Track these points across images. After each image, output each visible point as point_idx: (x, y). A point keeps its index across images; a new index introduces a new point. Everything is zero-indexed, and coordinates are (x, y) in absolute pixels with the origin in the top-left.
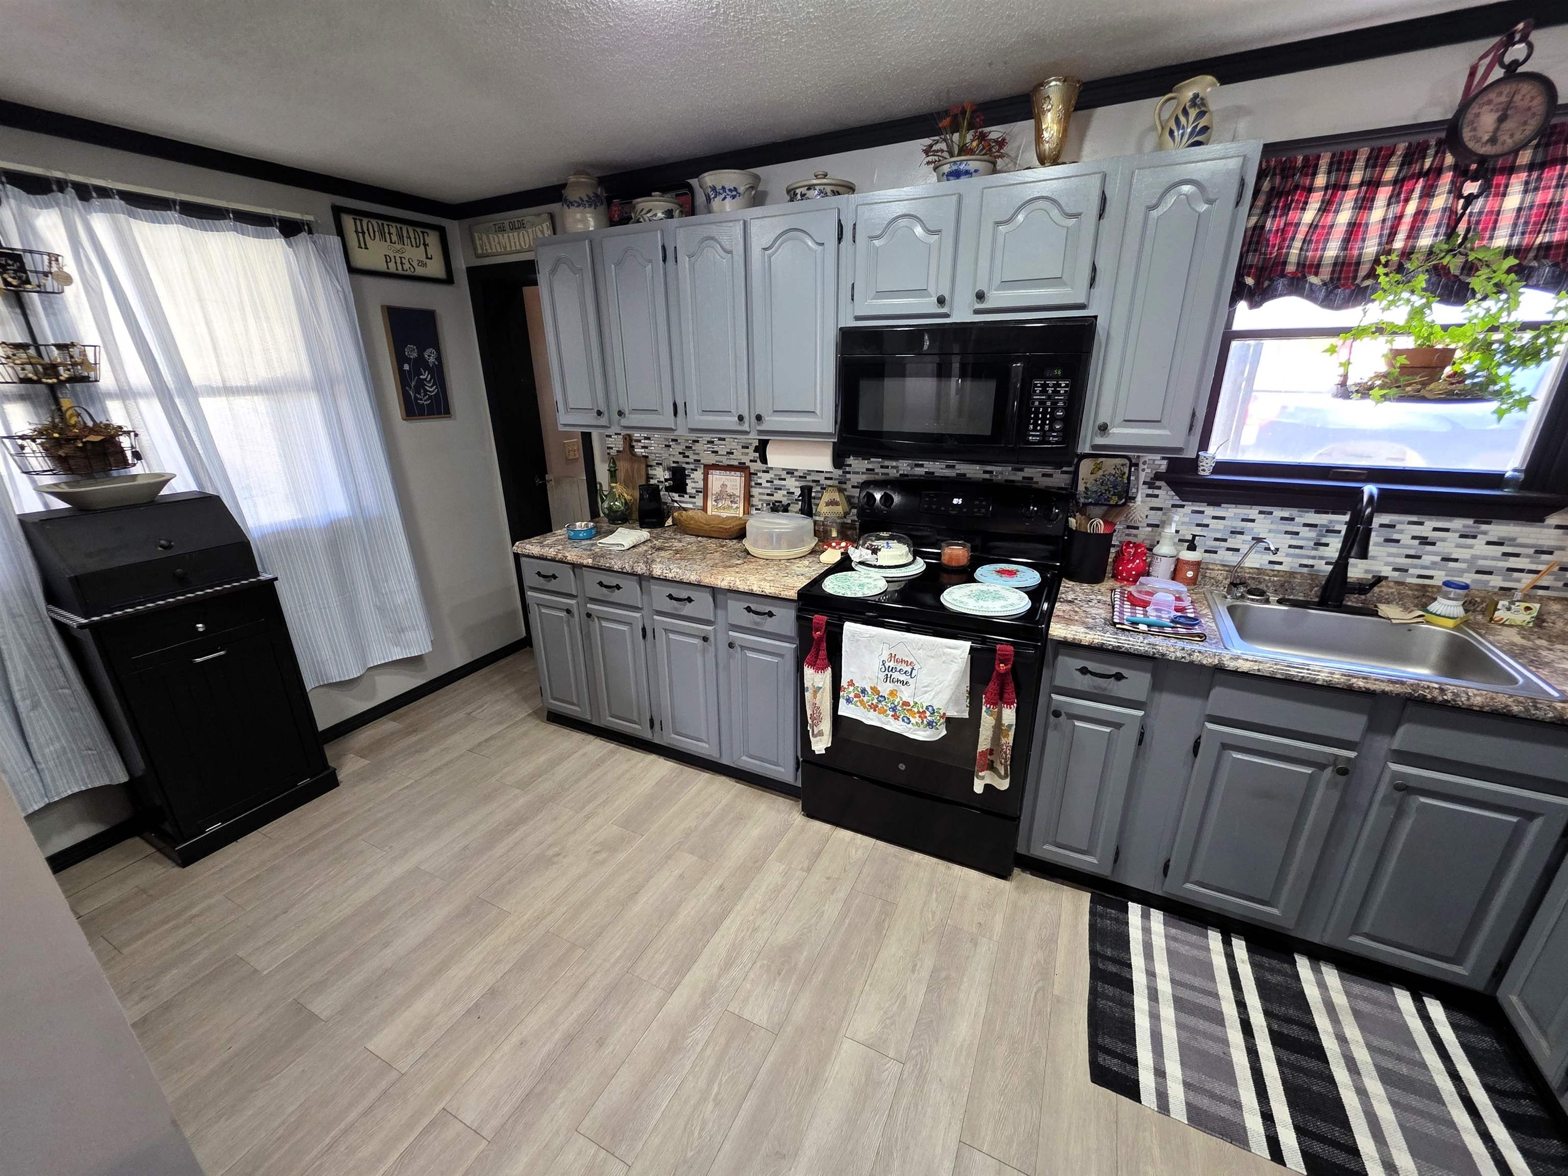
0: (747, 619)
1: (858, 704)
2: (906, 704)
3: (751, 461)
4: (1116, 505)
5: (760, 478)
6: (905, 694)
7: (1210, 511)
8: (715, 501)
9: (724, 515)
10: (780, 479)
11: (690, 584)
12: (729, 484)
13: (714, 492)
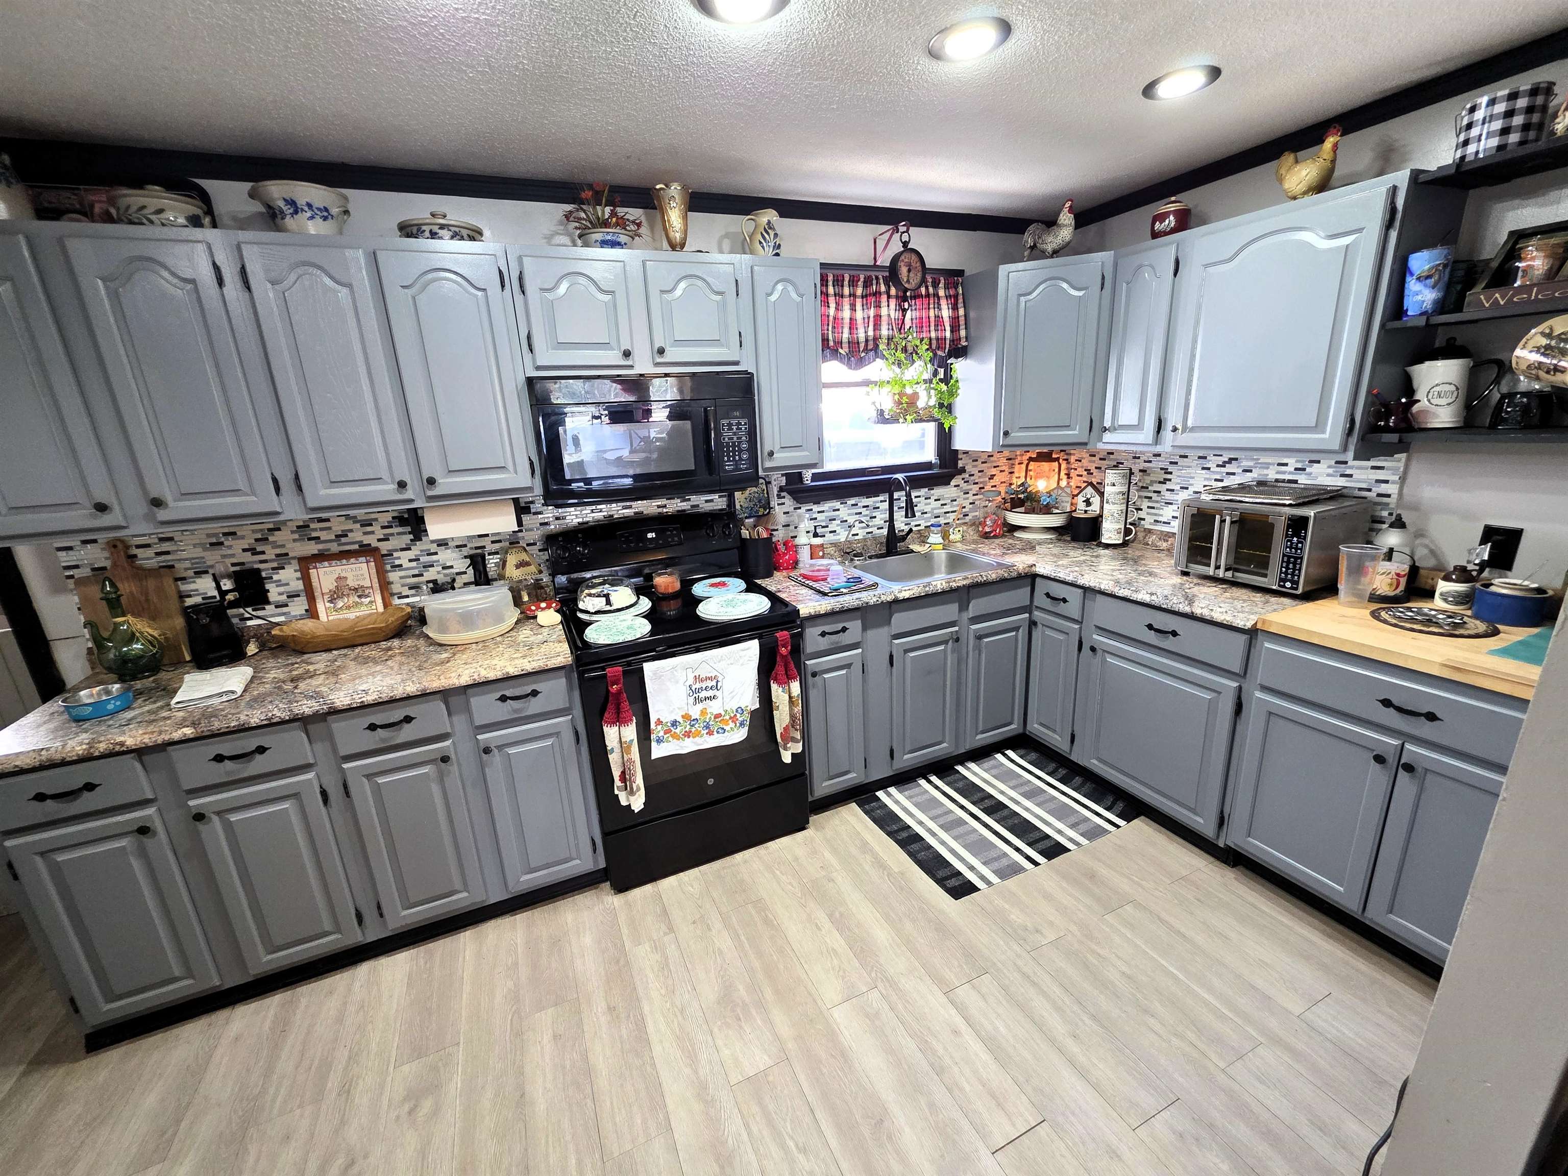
0: (504, 711)
1: (670, 739)
2: (718, 716)
3: (379, 540)
4: (764, 515)
5: (399, 558)
6: (715, 707)
7: (816, 508)
8: (331, 602)
9: (352, 615)
10: (429, 555)
11: (409, 698)
12: (350, 575)
13: (325, 590)
